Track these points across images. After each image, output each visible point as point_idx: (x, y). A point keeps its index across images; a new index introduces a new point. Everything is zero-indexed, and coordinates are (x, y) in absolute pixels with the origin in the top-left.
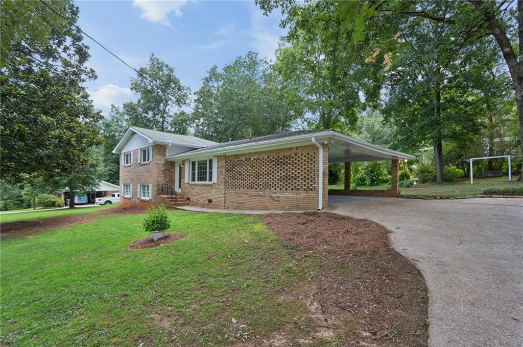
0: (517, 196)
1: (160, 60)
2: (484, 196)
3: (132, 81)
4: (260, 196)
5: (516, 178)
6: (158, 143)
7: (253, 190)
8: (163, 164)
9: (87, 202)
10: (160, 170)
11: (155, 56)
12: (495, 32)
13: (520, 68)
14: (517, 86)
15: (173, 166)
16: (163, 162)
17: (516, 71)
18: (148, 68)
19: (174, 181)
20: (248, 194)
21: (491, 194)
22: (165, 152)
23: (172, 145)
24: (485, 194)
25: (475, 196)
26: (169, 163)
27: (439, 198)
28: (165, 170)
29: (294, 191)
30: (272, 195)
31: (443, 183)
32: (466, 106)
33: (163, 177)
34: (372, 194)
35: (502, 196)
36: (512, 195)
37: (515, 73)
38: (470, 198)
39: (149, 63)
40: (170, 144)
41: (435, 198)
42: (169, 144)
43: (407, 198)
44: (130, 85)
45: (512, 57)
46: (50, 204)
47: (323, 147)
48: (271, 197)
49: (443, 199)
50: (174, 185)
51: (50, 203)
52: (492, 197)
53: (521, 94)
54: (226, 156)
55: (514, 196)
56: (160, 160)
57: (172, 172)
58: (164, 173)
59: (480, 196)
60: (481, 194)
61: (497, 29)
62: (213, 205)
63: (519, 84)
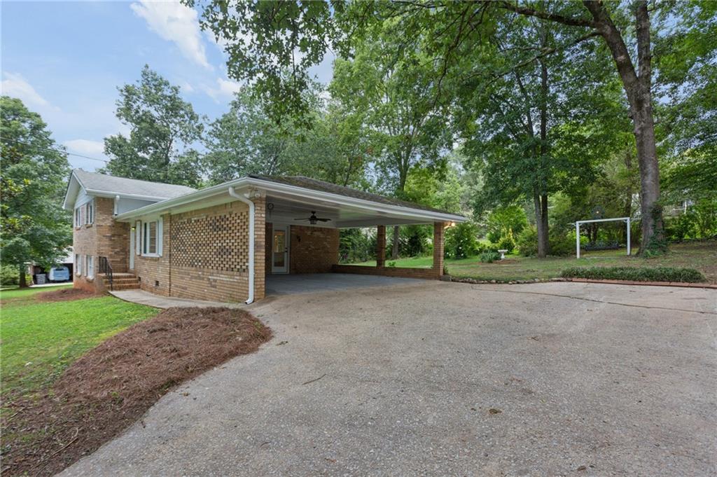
0: (604, 281)
1: (158, 75)
2: (562, 279)
3: (118, 105)
4: (199, 276)
5: (636, 251)
6: (99, 195)
7: (194, 268)
8: (110, 226)
9: (68, 278)
10: (104, 236)
11: (149, 69)
12: (604, 31)
13: (638, 86)
14: (636, 114)
15: (127, 229)
16: (109, 223)
17: (634, 91)
18: (139, 85)
19: (129, 252)
20: (188, 275)
21: (570, 276)
22: (113, 208)
23: (120, 198)
24: (563, 276)
25: (549, 279)
26: (121, 225)
27: (494, 281)
28: (113, 236)
29: (228, 272)
30: (210, 277)
31: (547, 256)
32: (583, 144)
33: (109, 246)
34: (408, 273)
35: (586, 280)
36: (598, 278)
37: (632, 94)
38: (541, 282)
39: (140, 78)
40: (118, 197)
41: (489, 281)
42: (115, 198)
43: (452, 281)
44: (115, 111)
45: (628, 69)
46: (9, 282)
47: (254, 204)
48: (209, 279)
49: (501, 283)
50: (129, 258)
51: (8, 280)
52: (572, 281)
53: (640, 126)
54: (171, 216)
55: (600, 281)
56: (104, 220)
57: (125, 239)
58: (111, 240)
59: (556, 279)
60: (558, 277)
61: (607, 27)
62: (159, 289)
63: (638, 111)
